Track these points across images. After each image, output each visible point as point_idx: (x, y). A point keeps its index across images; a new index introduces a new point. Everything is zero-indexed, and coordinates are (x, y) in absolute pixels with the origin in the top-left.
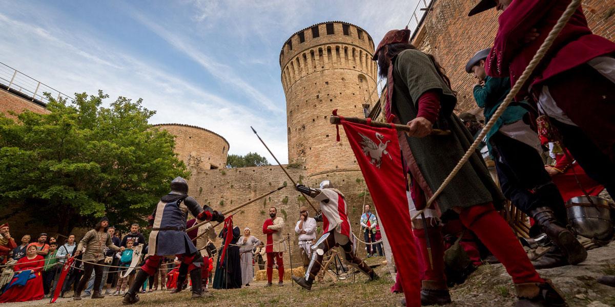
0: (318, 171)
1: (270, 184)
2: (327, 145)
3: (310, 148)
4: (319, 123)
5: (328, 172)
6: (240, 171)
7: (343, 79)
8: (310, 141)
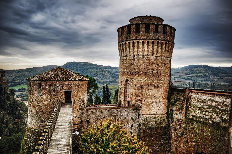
0: (148, 113)
1: (125, 118)
2: (154, 101)
3: (145, 101)
4: (151, 88)
5: (152, 115)
6: (110, 111)
7: (165, 64)
8: (145, 97)
